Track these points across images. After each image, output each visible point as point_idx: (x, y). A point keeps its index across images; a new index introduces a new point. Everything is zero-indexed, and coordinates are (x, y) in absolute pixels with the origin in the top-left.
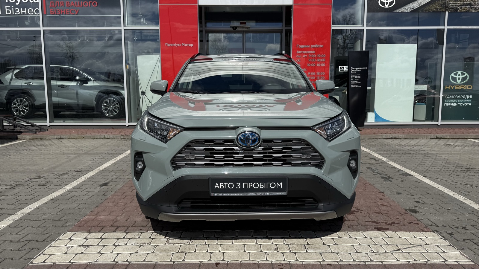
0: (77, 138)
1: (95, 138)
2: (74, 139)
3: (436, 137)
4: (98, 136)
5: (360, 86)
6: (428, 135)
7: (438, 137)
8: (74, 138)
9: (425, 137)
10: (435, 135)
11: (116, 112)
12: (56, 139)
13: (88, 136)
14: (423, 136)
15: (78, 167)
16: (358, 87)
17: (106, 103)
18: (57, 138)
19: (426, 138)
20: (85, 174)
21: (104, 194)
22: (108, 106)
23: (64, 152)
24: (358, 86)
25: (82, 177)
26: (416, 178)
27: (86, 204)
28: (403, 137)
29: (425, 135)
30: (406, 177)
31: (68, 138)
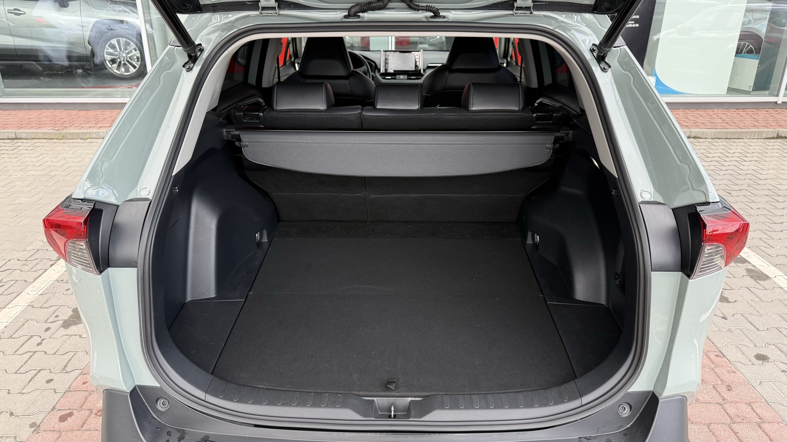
0: (50, 137)
1: (88, 136)
2: (45, 139)
3: (778, 135)
4: (94, 133)
5: (637, 25)
6: (762, 132)
7: (780, 135)
8: (45, 137)
9: (754, 136)
10: (775, 131)
11: (134, 67)
12: (8, 139)
13: (73, 133)
14: (752, 132)
15: (31, 243)
16: (634, 26)
17: (113, 47)
18: (10, 137)
19: (756, 137)
20: (41, 272)
21: (66, 366)
22: (118, 55)
23: (14, 186)
24: (632, 24)
25: (29, 289)
26: (781, 288)
27: (12, 414)
28: (713, 134)
29: (755, 132)
30: (758, 286)
31: (33, 137)
